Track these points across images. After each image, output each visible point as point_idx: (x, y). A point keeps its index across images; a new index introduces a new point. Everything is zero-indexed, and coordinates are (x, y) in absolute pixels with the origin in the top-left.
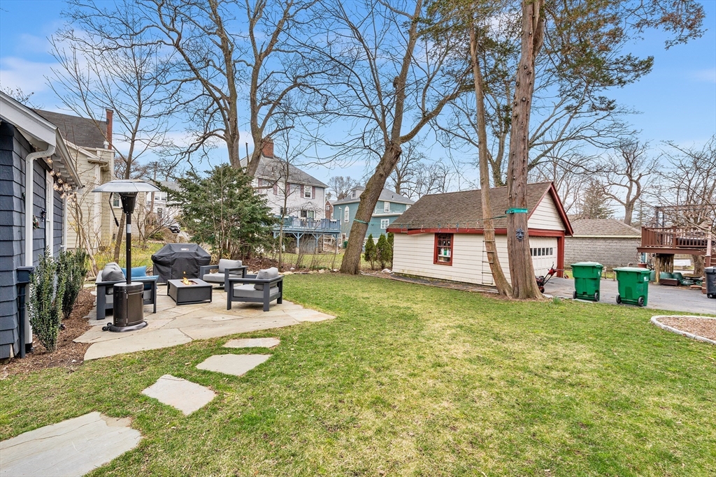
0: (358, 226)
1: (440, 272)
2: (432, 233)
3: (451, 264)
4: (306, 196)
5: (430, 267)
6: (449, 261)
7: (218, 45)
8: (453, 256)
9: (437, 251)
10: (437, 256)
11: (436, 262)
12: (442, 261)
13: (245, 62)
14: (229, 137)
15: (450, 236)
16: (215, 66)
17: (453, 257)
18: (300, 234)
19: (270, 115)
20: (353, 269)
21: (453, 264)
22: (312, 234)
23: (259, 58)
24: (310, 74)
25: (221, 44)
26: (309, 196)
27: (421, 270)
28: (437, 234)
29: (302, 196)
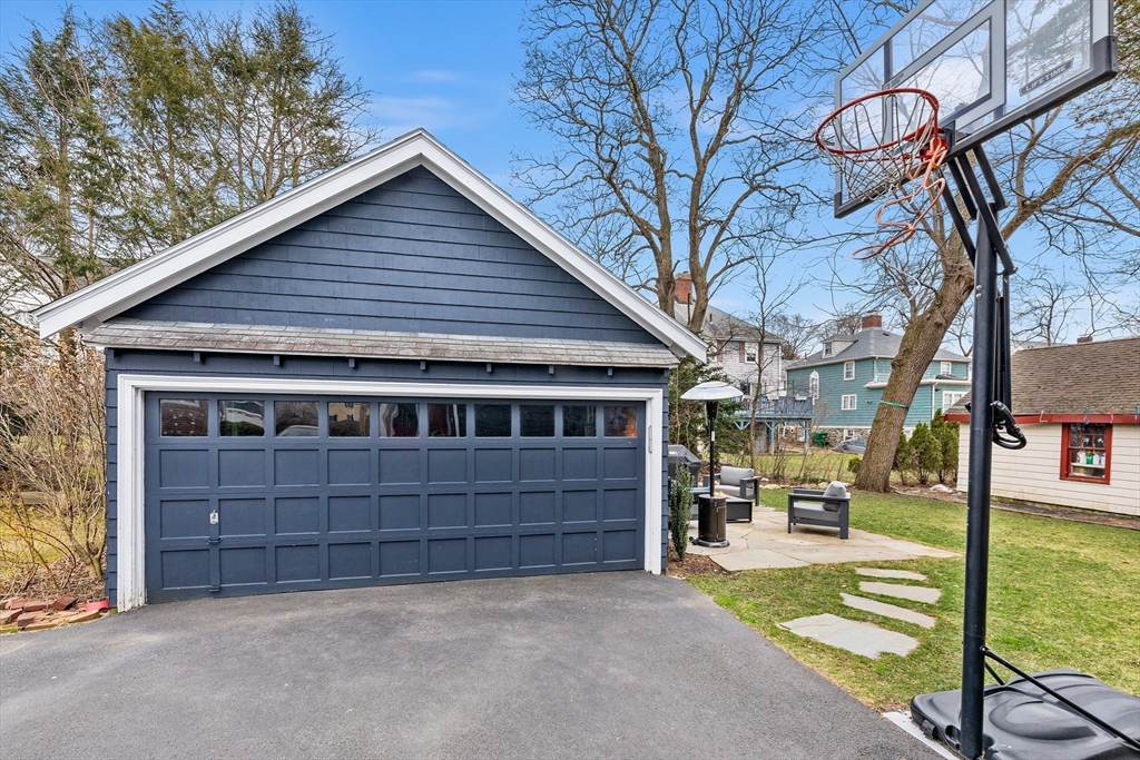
0: (890, 413)
1: (1078, 496)
2: (1056, 424)
3: (1107, 482)
4: (749, 359)
5: (1052, 485)
6: (1100, 475)
7: (646, 160)
8: (1112, 465)
9: (1068, 457)
10: (1068, 465)
11: (1067, 475)
12: (1081, 474)
13: (675, 171)
14: (662, 288)
15: (1106, 428)
16: (634, 188)
17: (1113, 467)
18: (745, 423)
19: (716, 243)
20: (880, 483)
21: (1112, 482)
22: (765, 422)
23: (702, 164)
24: (775, 167)
25: (647, 156)
26: (753, 360)
27: (1026, 489)
28: (1066, 426)
29: (742, 361)
